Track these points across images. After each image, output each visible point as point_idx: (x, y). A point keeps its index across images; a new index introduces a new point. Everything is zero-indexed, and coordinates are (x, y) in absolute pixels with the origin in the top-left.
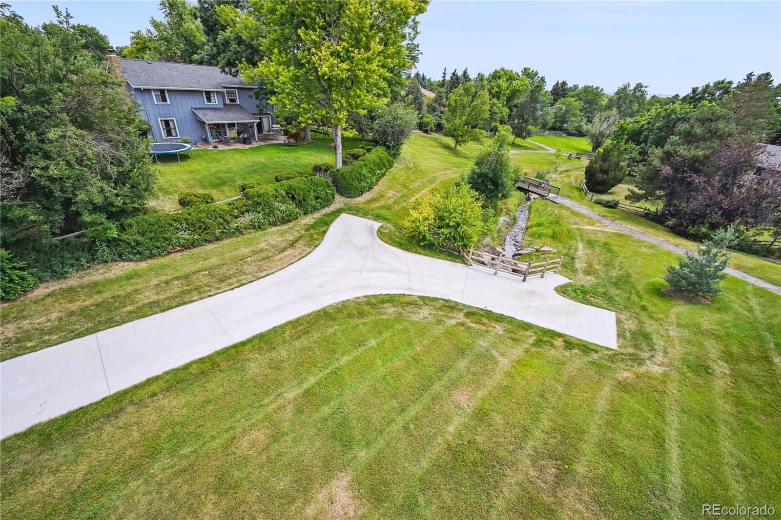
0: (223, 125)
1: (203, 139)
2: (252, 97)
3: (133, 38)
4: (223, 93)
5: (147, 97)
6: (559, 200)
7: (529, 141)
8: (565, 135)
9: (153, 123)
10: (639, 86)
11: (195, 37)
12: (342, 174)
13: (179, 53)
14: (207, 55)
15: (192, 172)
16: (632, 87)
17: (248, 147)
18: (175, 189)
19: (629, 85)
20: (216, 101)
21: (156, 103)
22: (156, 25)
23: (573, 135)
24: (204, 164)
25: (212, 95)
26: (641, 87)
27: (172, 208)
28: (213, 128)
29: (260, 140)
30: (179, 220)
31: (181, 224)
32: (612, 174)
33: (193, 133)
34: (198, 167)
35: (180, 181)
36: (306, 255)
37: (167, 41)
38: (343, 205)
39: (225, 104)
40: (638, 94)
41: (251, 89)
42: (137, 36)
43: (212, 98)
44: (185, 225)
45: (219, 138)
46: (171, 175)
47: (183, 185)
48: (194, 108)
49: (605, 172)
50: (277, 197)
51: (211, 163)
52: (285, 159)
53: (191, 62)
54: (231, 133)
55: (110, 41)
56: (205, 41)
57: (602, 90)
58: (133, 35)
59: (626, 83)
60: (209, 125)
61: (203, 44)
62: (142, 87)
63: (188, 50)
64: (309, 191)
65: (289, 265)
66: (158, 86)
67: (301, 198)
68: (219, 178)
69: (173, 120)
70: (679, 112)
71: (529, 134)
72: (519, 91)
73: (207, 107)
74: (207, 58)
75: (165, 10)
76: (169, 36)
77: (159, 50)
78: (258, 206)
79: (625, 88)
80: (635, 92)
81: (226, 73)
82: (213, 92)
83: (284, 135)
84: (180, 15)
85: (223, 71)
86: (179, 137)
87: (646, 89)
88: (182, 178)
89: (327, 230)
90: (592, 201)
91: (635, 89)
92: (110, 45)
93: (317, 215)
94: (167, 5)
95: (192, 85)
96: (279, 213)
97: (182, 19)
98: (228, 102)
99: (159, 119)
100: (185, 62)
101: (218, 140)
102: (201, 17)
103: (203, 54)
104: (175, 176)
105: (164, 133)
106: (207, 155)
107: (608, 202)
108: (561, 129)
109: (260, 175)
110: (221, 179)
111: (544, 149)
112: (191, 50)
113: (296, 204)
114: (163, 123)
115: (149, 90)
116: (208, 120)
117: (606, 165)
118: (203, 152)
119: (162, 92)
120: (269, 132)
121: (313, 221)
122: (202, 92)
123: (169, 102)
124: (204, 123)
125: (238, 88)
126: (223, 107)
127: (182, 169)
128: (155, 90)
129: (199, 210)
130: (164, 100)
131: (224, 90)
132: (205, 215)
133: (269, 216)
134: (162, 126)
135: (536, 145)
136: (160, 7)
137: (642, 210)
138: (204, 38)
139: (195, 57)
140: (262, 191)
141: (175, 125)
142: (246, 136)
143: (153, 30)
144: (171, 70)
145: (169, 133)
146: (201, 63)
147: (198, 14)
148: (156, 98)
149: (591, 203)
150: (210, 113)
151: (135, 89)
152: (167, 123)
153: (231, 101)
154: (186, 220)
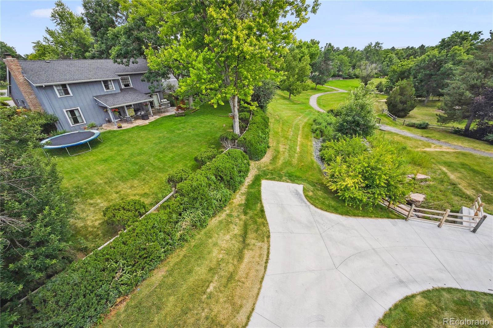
0: (123, 107)
1: (106, 121)
2: (144, 81)
3: (35, 47)
4: (118, 80)
5: (49, 91)
6: (383, 128)
7: (326, 86)
8: (342, 79)
9: (59, 115)
10: (377, 44)
11: (84, 39)
12: (250, 142)
13: (73, 53)
14: (97, 51)
15: (106, 161)
16: (374, 44)
17: (147, 122)
18: (94, 187)
19: (372, 44)
20: (113, 88)
21: (59, 96)
22: (51, 33)
23: (346, 78)
24: (116, 148)
25: (109, 83)
26: (379, 44)
27: (96, 220)
28: (115, 111)
29: (155, 114)
30: (113, 257)
31: (116, 262)
32: (409, 103)
33: (97, 117)
34: (110, 153)
35: (96, 174)
36: (268, 256)
37: (62, 45)
38: (256, 170)
39: (121, 89)
40: (378, 49)
41: (142, 74)
42: (38, 45)
43: (110, 86)
44: (122, 261)
45: (121, 118)
46: (86, 168)
47: (101, 179)
48: (95, 96)
49: (404, 103)
50: (210, 185)
51: (121, 145)
52: (184, 130)
53: (85, 58)
54: (130, 113)
55: (16, 51)
56: (93, 41)
57: (356, 49)
58: (35, 45)
59: (369, 43)
60: (111, 109)
61: (93, 44)
62: (44, 85)
63: (80, 50)
64: (233, 168)
65: (261, 282)
66: (59, 81)
67: (229, 178)
68: (135, 163)
69: (78, 109)
70: (438, 56)
71: (325, 82)
72: (315, 54)
73: (106, 93)
74: (98, 54)
75: (56, 20)
76: (63, 40)
77: (56, 52)
78: (195, 201)
79: (370, 46)
80: (375, 47)
81: (119, 64)
82: (110, 81)
83: (171, 106)
84: (70, 23)
85: (115, 62)
86: (85, 123)
87: (382, 45)
88: (98, 170)
89: (262, 207)
90: (405, 124)
91: (375, 46)
92: (17, 53)
93: (243, 189)
94: (57, 16)
95: (90, 76)
96: (216, 203)
97: (71, 27)
98: (123, 87)
99: (65, 110)
100: (79, 58)
101: (120, 119)
102: (88, 21)
103: (93, 51)
104: (90, 169)
105: (70, 122)
106: (115, 137)
107: (421, 125)
108: (339, 76)
109: (172, 152)
110: (137, 164)
111: (335, 90)
112: (83, 50)
113: (225, 184)
114: (69, 113)
115: (51, 87)
116: (110, 105)
117: (404, 99)
118: (110, 135)
119: (64, 86)
120: (160, 106)
121: (244, 197)
122: (100, 81)
123: (71, 95)
124: (106, 108)
125: (131, 75)
126: (120, 92)
127: (95, 158)
128: (56, 86)
129: (135, 234)
130: (67, 93)
131: (119, 78)
132: (144, 237)
133: (207, 209)
134: (68, 116)
135: (329, 88)
136: (51, 18)
137: (451, 128)
138: (92, 39)
139: (87, 54)
140: (195, 184)
141: (80, 114)
142: (143, 113)
143: (48, 37)
144: (69, 66)
145: (76, 121)
146: (93, 57)
147: (85, 19)
148: (59, 93)
149: (404, 126)
150: (111, 100)
151: (37, 87)
152: (72, 112)
153: (126, 85)
154: (122, 254)
